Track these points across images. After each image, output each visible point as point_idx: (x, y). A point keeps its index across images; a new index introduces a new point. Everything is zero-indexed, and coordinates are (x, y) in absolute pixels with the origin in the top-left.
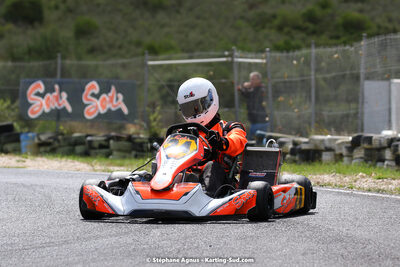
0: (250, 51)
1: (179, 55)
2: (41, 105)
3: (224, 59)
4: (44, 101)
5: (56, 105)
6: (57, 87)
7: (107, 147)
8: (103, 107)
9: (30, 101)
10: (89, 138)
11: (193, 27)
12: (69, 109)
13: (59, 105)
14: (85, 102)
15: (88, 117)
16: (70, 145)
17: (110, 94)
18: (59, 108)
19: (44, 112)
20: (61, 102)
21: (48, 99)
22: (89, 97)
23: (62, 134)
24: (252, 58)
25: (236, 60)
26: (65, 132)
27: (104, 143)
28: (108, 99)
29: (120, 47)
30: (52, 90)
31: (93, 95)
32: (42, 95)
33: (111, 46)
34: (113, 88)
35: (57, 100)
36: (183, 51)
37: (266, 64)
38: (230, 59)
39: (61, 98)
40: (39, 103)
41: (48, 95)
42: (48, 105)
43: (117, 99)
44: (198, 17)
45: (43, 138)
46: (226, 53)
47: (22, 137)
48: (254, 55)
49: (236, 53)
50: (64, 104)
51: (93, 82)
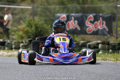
5: (72, 27)
6: (73, 18)
7: (98, 48)
8: (96, 28)
10: (88, 44)
12: (79, 29)
13: (74, 27)
14: (87, 25)
15: (88, 33)
16: (79, 47)
17: (99, 22)
18: (74, 28)
21: (69, 24)
22: (89, 23)
26: (77, 40)
27: (96, 46)
28: (98, 24)
30: (71, 20)
31: (91, 22)
34: (101, 18)
35: (73, 25)
41: (69, 22)
43: (103, 24)
50: (76, 26)
51: (91, 16)
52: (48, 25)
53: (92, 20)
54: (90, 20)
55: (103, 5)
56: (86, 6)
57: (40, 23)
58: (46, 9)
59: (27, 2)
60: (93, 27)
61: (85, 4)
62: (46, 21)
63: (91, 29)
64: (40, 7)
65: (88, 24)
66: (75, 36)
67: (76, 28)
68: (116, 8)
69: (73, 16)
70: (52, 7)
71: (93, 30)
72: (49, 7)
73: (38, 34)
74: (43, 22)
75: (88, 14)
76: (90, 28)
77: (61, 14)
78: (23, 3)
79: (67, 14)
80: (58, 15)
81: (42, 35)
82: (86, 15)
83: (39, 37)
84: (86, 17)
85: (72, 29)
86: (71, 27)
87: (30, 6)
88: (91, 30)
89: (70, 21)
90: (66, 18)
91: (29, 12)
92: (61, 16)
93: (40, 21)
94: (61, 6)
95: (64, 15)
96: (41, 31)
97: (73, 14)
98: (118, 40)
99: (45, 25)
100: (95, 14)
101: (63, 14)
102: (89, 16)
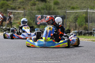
0: (92, 9)
2: (40, 22)
3: (86, 11)
4: (41, 21)
5: (44, 21)
6: (44, 17)
11: (83, 3)
18: (45, 22)
19: (41, 23)
21: (42, 20)
24: (92, 10)
25: (88, 11)
29: (65, 8)
33: (63, 7)
35: (44, 20)
38: (87, 11)
40: (40, 21)
41: (42, 19)
42: (42, 22)
44: (84, 1)
46: (86, 9)
47: (36, 29)
48: (93, 10)
49: (89, 9)
52: (32, 20)
55: (59, 11)
56: (51, 11)
58: (31, 12)
59: (21, 9)
61: (50, 10)
62: (30, 18)
64: (28, 11)
66: (45, 26)
68: (66, 12)
69: (45, 16)
70: (34, 11)
72: (32, 11)
74: (29, 19)
77: (38, 15)
78: (19, 10)
79: (41, 15)
80: (37, 15)
85: (44, 23)
87: (23, 11)
90: (41, 17)
91: (22, 14)
94: (38, 11)
95: (40, 16)
97: (45, 15)
98: (67, 28)
99: (30, 21)
100: (55, 16)
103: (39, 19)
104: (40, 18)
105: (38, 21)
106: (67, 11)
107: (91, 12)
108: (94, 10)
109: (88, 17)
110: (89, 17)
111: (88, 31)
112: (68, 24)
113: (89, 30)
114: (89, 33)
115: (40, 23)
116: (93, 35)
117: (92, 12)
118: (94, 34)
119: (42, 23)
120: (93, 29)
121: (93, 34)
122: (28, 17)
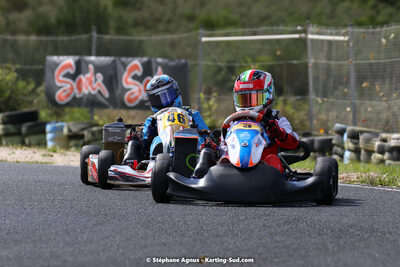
0: (327, 26)
1: (240, 30)
3: (297, 36)
4: (75, 85)
5: (90, 88)
6: (91, 66)
9: (58, 84)
12: (107, 94)
13: (94, 89)
14: (125, 86)
15: (129, 104)
18: (93, 92)
20: (95, 85)
21: (80, 81)
22: (130, 80)
23: (97, 125)
24: (331, 34)
25: (310, 36)
26: (100, 122)
30: (87, 72)
31: (135, 77)
32: (73, 77)
33: (158, 20)
34: (160, 69)
35: (91, 83)
36: (244, 26)
37: (348, 42)
38: (303, 35)
39: (96, 80)
40: (69, 86)
45: (75, 129)
46: (299, 28)
47: (49, 127)
48: (334, 31)
49: (311, 29)
50: (99, 88)
51: (136, 62)
52: (28, 83)
53: (139, 73)
54: (133, 74)
57: (8, 77)
60: (140, 91)
63: (136, 94)
65: (127, 83)
66: (96, 110)
67: (99, 92)
69: (92, 62)
71: (140, 98)
73: (3, 107)
74: (15, 75)
75: (130, 59)
76: (132, 93)
77: (61, 58)
79: (77, 58)
80: (55, 58)
81: (14, 109)
82: (123, 59)
83: (7, 113)
84: (125, 65)
85: (90, 93)
86: (87, 88)
88: (136, 98)
89: (84, 74)
90: (74, 66)
92: (61, 62)
93: (8, 74)
96: (10, 98)
97: (93, 58)
101: (65, 57)
102: (130, 62)
103: (67, 75)
104: (72, 71)
105: (60, 88)
106: (204, 39)
107: (322, 41)
108: (337, 34)
109: (310, 65)
110: (316, 66)
111: (310, 138)
112: (208, 99)
113: (314, 133)
114: (316, 145)
115: (68, 95)
116: (336, 154)
117: (330, 42)
118: (339, 150)
119: (81, 98)
120: (338, 126)
121: (335, 148)
122: (8, 65)
